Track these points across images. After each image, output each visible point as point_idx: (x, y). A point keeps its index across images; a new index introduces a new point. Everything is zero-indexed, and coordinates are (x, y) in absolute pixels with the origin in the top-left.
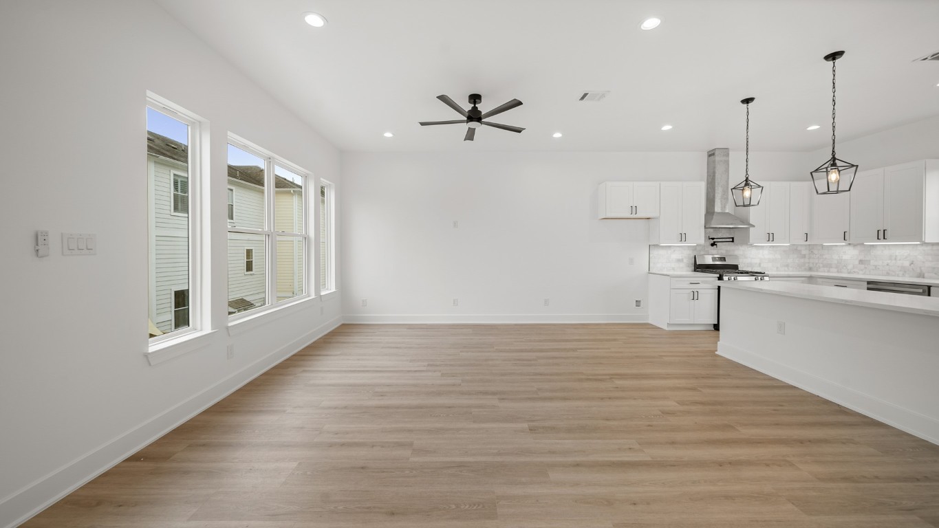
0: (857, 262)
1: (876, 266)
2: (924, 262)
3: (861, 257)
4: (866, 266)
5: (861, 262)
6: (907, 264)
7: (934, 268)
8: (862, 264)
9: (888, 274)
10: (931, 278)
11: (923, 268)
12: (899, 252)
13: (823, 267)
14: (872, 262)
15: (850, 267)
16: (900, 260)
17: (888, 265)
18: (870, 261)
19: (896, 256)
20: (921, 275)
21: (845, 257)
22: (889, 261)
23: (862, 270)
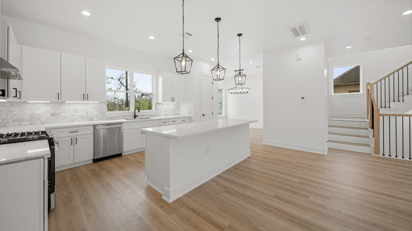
0: (49, 115)
1: (64, 117)
2: (93, 112)
3: (53, 112)
4: (57, 117)
5: (53, 115)
6: (84, 114)
7: (97, 115)
8: (54, 116)
9: (73, 121)
10: (96, 120)
11: (92, 116)
12: (80, 107)
13: (13, 121)
14: (62, 114)
15: (43, 119)
16: (80, 112)
17: (72, 115)
18: (60, 113)
19: (78, 110)
20: (92, 119)
21: (38, 112)
22: (73, 113)
23: (54, 120)
